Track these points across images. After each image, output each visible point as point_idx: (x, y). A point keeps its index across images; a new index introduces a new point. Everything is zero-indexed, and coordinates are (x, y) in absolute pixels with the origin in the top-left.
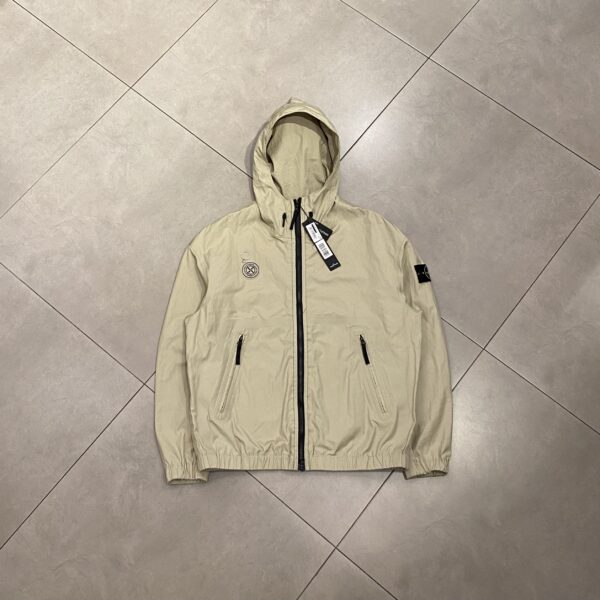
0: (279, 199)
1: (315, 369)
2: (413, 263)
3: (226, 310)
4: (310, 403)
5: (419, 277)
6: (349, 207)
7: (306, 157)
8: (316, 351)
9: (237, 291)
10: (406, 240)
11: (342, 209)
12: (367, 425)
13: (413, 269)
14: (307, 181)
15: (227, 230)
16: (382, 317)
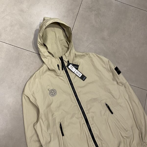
0: (53, 60)
1: (94, 125)
2: (113, 68)
3: (50, 115)
4: (98, 139)
5: (117, 72)
6: (81, 54)
7: (59, 40)
8: (92, 117)
9: (51, 104)
10: (108, 60)
11: (79, 56)
12: (122, 139)
13: (114, 70)
14: (62, 49)
15: (37, 80)
16: (110, 93)
